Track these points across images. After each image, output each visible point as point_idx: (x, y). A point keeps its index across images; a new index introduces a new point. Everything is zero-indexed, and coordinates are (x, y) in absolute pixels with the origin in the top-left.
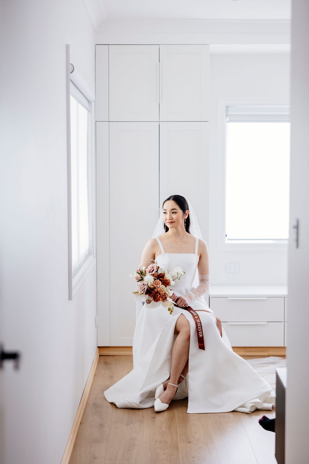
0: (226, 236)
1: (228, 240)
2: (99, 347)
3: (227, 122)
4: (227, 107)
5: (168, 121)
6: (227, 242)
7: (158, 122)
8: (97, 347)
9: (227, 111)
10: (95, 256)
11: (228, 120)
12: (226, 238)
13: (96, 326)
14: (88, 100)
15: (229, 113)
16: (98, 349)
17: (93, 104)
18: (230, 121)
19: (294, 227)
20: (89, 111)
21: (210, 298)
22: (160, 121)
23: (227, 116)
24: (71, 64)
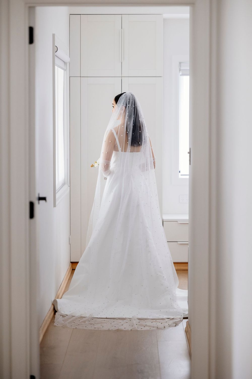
0: (180, 172)
1: (182, 175)
2: (71, 262)
3: (181, 75)
4: (180, 63)
5: (129, 76)
6: (180, 177)
7: (121, 77)
8: (70, 262)
9: (180, 66)
10: (69, 186)
11: (181, 74)
12: (180, 174)
13: (70, 244)
14: (64, 62)
15: (182, 68)
16: (71, 263)
17: (68, 64)
18: (183, 75)
19: (188, 153)
20: (65, 70)
21: (164, 222)
22: (122, 76)
23: (180, 70)
24: (56, 46)
